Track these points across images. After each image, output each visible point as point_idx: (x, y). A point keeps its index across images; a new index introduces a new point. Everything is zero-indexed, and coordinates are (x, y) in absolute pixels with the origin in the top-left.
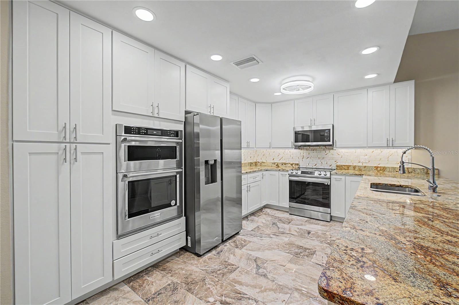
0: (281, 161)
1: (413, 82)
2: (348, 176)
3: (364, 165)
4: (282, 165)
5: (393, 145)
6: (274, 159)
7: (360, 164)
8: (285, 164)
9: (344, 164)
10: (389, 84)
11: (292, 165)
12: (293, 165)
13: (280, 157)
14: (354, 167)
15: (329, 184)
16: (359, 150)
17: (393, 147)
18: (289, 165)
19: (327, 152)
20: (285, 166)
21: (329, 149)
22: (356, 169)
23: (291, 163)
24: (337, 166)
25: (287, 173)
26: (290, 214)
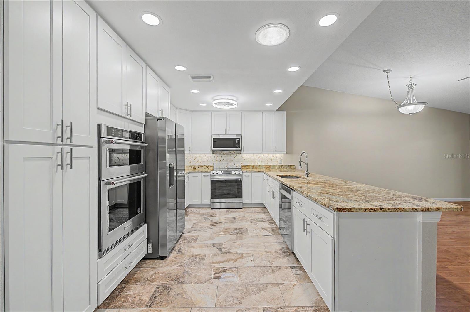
0: (198, 164)
1: (285, 112)
2: (253, 173)
3: (259, 164)
4: (199, 167)
5: (276, 151)
6: (190, 162)
7: (256, 164)
8: (202, 166)
9: (246, 165)
10: (274, 111)
11: (207, 167)
12: (209, 168)
13: (196, 160)
14: (253, 167)
15: (242, 180)
16: (255, 154)
17: (276, 152)
18: (205, 167)
19: (235, 155)
20: (201, 168)
21: (236, 153)
22: (254, 168)
23: (207, 165)
24: (242, 166)
25: (209, 174)
26: (212, 209)
